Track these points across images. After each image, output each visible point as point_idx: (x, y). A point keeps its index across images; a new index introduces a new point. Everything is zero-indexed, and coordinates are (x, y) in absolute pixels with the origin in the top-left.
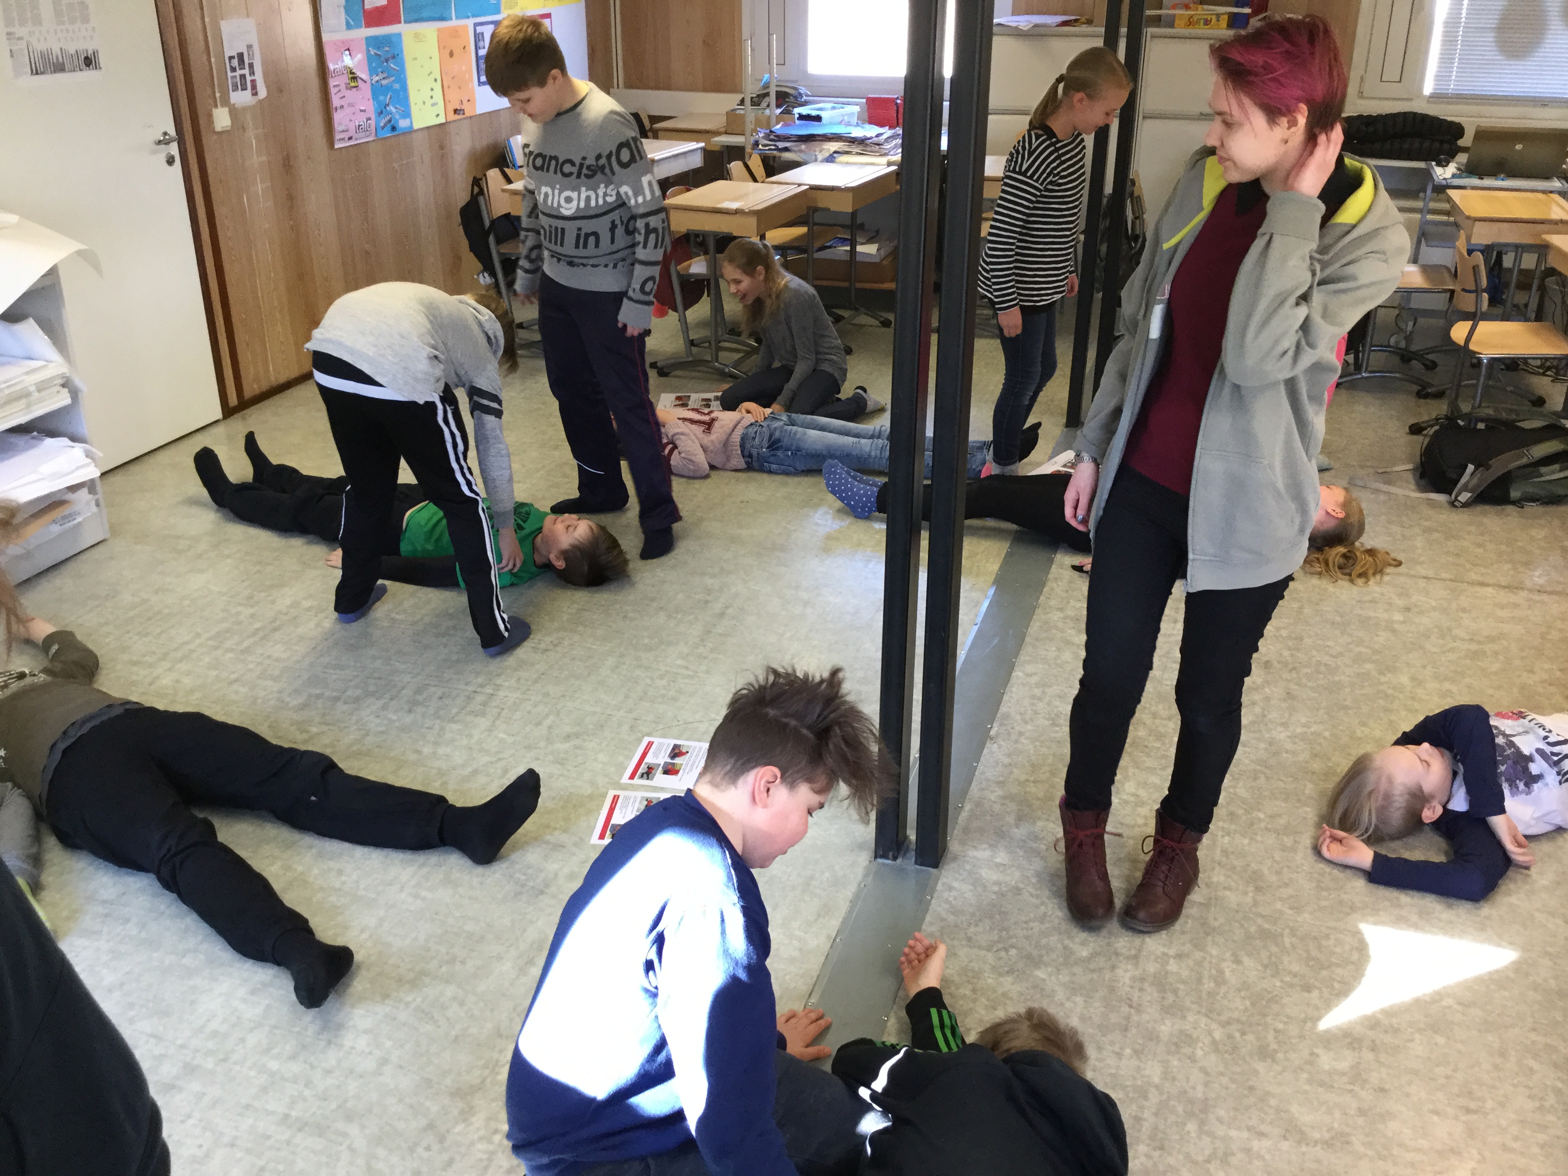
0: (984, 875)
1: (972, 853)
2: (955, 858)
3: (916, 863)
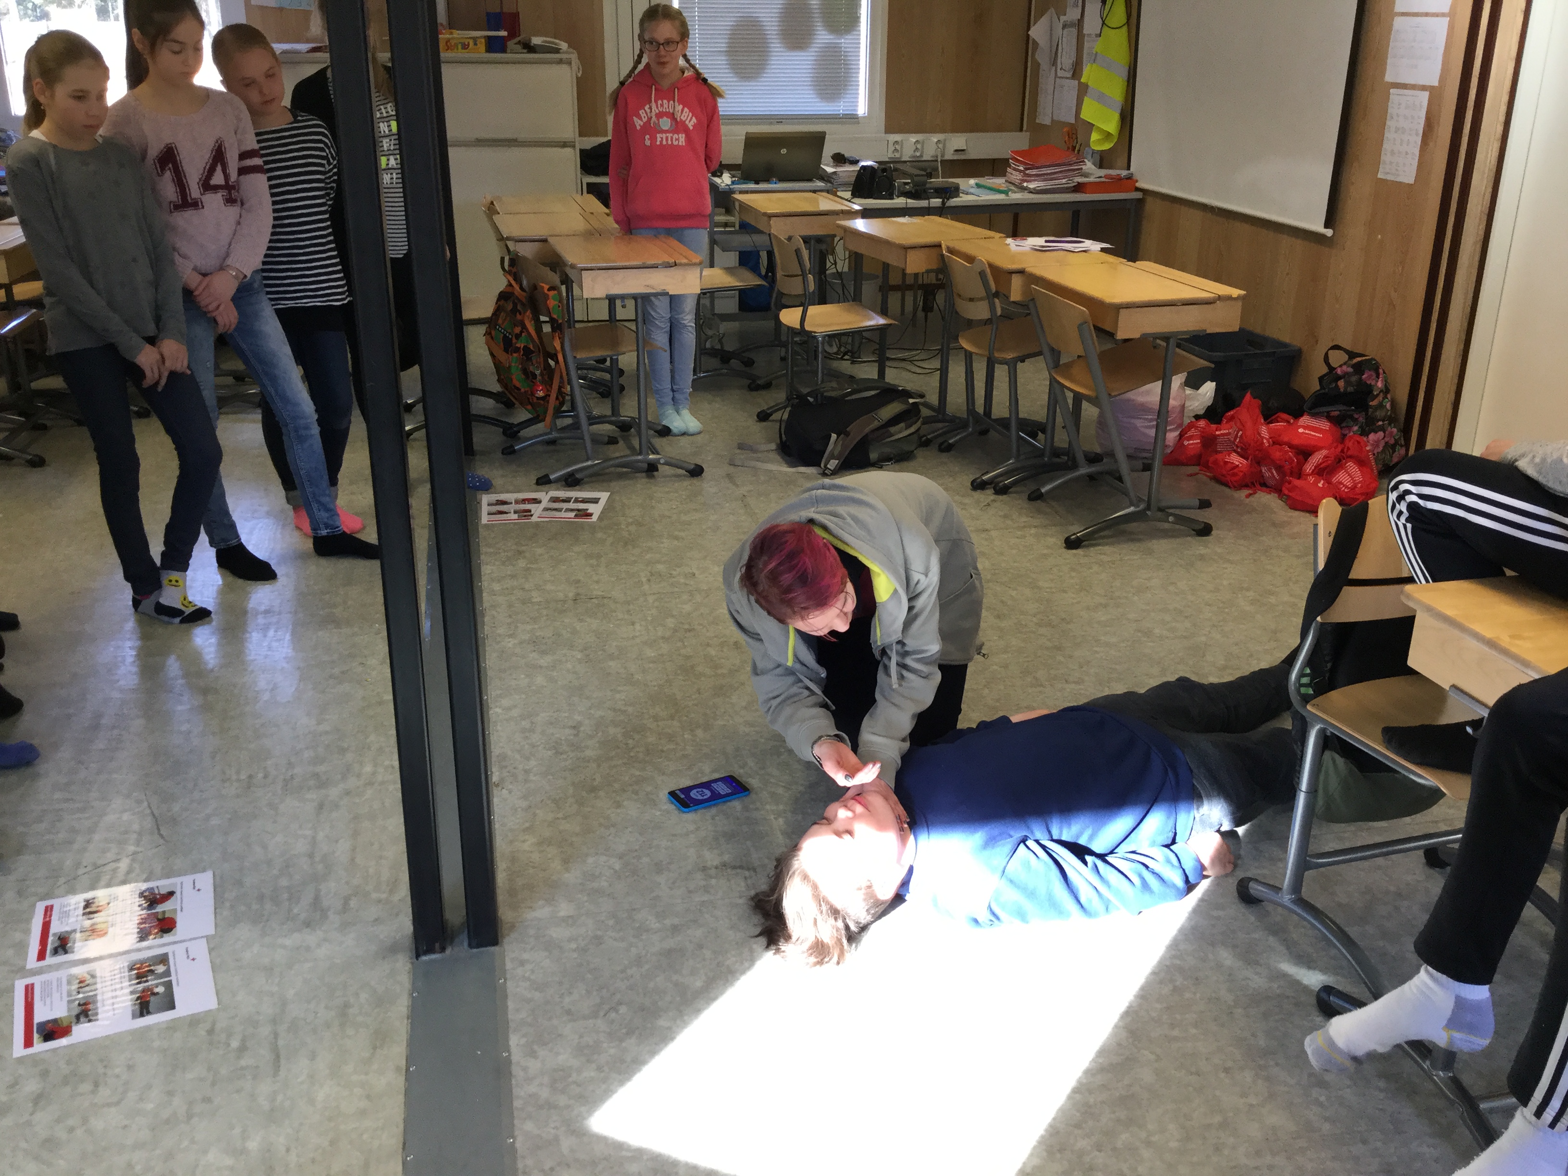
0: (554, 935)
1: (530, 915)
2: (513, 927)
3: (471, 946)
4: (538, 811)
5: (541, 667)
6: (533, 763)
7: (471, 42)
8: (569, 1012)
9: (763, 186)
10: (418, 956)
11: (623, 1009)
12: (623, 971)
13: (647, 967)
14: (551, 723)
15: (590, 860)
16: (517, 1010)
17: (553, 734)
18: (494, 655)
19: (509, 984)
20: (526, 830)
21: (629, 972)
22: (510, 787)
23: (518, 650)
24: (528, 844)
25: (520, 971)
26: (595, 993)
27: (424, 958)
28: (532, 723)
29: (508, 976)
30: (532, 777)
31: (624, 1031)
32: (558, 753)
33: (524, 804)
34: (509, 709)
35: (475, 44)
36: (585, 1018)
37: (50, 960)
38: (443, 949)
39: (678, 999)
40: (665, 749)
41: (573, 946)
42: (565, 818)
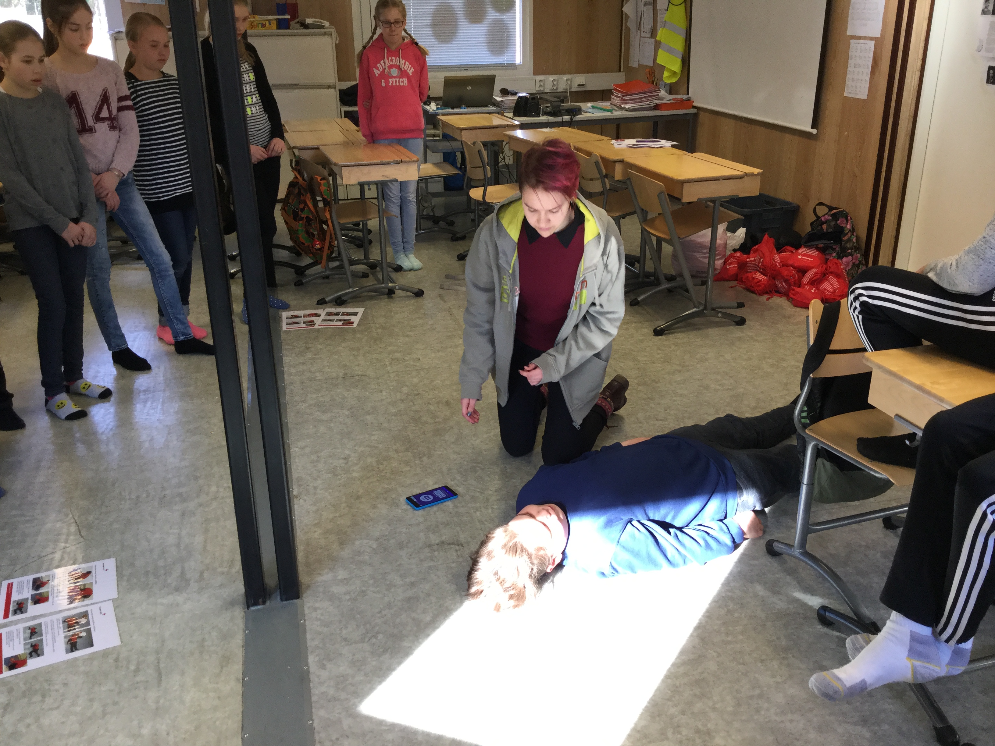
0: (335, 591)
1: (320, 579)
2: (308, 587)
3: (282, 600)
4: (323, 513)
5: (323, 421)
6: (319, 482)
7: (267, 23)
8: (345, 640)
9: (456, 110)
10: (248, 607)
11: (380, 636)
12: (379, 613)
13: (395, 609)
14: (330, 456)
15: (357, 543)
16: (313, 639)
17: (331, 463)
18: (293, 414)
19: (307, 623)
20: (315, 525)
21: (384, 613)
22: (305, 498)
23: (308, 411)
24: (317, 534)
25: (314, 615)
26: (362, 627)
27: (253, 608)
28: (318, 457)
29: (306, 618)
30: (318, 491)
31: (381, 650)
32: (335, 475)
33: (314, 508)
34: (302, 448)
35: (270, 24)
36: (356, 643)
37: (12, 618)
38: (264, 603)
39: (415, 628)
40: (403, 470)
41: (348, 597)
42: (340, 516)
